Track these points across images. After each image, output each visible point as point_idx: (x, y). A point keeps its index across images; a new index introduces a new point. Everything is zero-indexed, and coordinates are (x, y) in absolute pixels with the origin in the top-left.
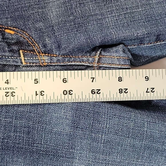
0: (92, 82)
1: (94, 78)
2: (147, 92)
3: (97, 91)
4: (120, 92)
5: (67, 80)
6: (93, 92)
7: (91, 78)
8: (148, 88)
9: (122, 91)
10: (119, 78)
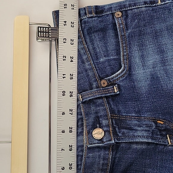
0: (64, 150)
1: (62, 149)
2: (72, 114)
3: (70, 147)
4: (72, 132)
5: (63, 167)
6: (71, 150)
7: (62, 151)
8: (70, 113)
9: (71, 131)
10: (62, 133)
